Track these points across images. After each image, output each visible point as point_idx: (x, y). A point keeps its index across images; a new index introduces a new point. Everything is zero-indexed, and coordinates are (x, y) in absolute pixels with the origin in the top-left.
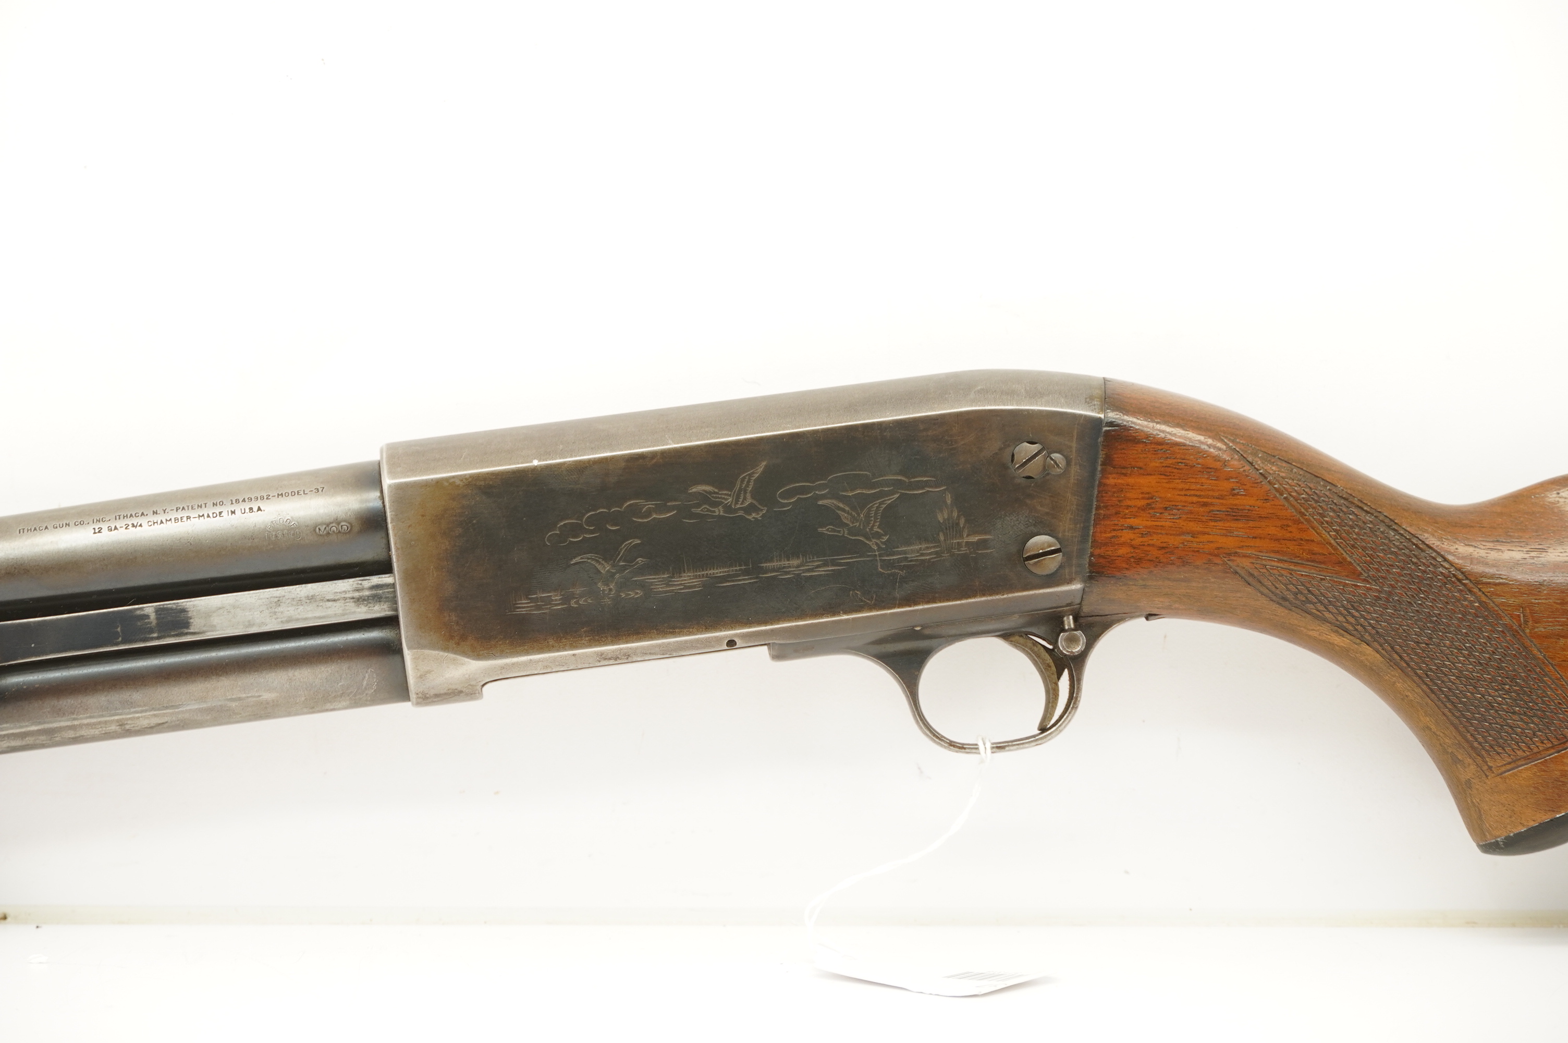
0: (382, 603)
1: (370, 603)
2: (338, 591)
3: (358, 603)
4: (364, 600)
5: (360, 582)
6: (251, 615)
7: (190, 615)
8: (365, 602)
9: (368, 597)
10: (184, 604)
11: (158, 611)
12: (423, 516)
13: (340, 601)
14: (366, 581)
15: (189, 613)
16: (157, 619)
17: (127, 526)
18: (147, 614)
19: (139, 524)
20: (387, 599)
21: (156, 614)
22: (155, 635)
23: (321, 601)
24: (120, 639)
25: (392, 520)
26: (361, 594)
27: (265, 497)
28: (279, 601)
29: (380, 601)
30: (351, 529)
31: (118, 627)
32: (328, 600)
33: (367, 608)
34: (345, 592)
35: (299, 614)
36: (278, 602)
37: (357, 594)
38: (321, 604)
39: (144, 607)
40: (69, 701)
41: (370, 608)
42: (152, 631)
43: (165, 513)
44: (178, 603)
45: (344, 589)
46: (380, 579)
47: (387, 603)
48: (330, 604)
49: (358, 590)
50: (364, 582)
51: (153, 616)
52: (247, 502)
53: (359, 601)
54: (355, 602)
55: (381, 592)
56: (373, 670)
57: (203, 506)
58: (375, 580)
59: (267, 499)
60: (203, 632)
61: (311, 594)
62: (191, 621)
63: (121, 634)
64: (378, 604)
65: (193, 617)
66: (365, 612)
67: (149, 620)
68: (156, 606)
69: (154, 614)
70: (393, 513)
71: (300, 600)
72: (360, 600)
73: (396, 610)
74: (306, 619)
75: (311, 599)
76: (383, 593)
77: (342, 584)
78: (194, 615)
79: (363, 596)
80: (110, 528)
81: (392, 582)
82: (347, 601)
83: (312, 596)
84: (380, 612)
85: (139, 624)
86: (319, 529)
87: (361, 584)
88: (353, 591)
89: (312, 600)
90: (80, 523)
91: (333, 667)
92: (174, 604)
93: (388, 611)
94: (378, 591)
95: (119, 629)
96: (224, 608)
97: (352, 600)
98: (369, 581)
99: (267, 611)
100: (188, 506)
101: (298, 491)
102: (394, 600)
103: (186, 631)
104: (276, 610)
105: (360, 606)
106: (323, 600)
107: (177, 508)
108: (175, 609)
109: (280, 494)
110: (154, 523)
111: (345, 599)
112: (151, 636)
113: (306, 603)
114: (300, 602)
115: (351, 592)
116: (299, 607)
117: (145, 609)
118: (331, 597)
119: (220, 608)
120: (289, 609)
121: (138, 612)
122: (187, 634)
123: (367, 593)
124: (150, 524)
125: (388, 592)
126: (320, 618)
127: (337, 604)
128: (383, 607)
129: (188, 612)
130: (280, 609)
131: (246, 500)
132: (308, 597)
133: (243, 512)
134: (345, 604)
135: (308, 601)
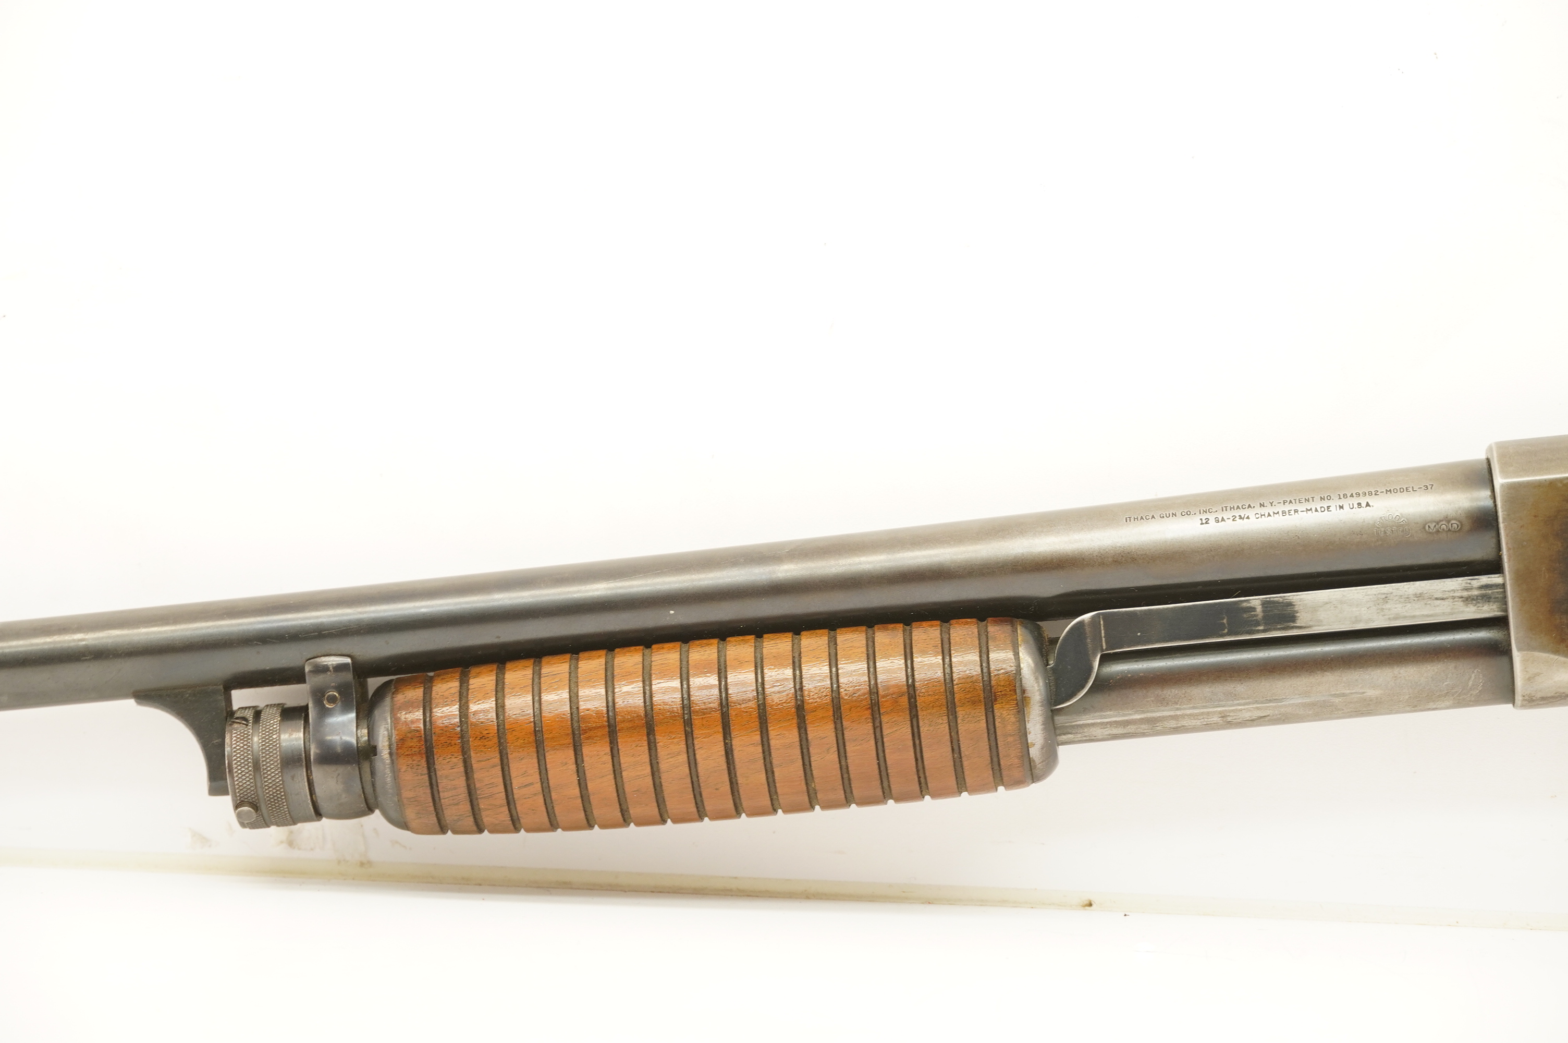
0: (1491, 604)
1: (1479, 603)
2: (1447, 590)
3: (1467, 602)
4: (1473, 599)
5: (1469, 581)
6: (1359, 611)
7: (1296, 609)
8: (1474, 602)
9: (1477, 596)
10: (1291, 598)
11: (1264, 604)
12: (1535, 516)
13: (1448, 600)
14: (1476, 580)
15: (1296, 606)
16: (1264, 611)
17: (1234, 517)
18: (1253, 606)
19: (1246, 517)
20: (1496, 600)
21: (1263, 607)
22: (1261, 628)
23: (1430, 600)
24: (1226, 631)
25: (1504, 519)
26: (1470, 593)
27: (1373, 493)
28: (1386, 597)
29: (1489, 602)
30: (1461, 527)
31: (1224, 618)
32: (1437, 599)
33: (1475, 608)
34: (1454, 591)
35: (1406, 611)
36: (1386, 599)
37: (1465, 594)
38: (1429, 602)
39: (1250, 600)
40: (1173, 690)
41: (1479, 608)
42: (1258, 623)
43: (1272, 506)
44: (1284, 597)
45: (1453, 588)
46: (1489, 579)
47: (1496, 603)
48: (1439, 602)
49: (1467, 589)
50: (1473, 581)
51: (1259, 609)
52: (1355, 497)
53: (1468, 600)
54: (1463, 601)
55: (1490, 592)
56: (1479, 671)
57: (1311, 500)
58: (1485, 580)
59: (1376, 494)
60: (1310, 627)
61: (1419, 592)
62: (1298, 615)
63: (1227, 625)
64: (1487, 605)
65: (1299, 611)
66: (1474, 612)
67: (1255, 613)
68: (1263, 598)
69: (1261, 606)
70: (1505, 513)
71: (1408, 598)
72: (1469, 600)
73: (1506, 610)
74: (1414, 617)
75: (1419, 596)
76: (1492, 593)
77: (1451, 583)
78: (1300, 609)
79: (1472, 595)
80: (1217, 519)
81: (1502, 583)
82: (1455, 600)
83: (1420, 594)
84: (1489, 612)
85: (1245, 616)
86: (1429, 527)
87: (1470, 583)
88: (1461, 590)
89: (1420, 598)
90: (1187, 514)
91: (1439, 666)
92: (1280, 597)
93: (1498, 611)
94: (1487, 591)
95: (1225, 621)
96: (1330, 603)
97: (1461, 599)
98: (1479, 581)
99: (1374, 607)
100: (1295, 500)
101: (1406, 488)
102: (1504, 601)
103: (1292, 624)
104: (1384, 607)
105: (1469, 605)
106: (1431, 598)
107: (1284, 501)
108: (1282, 603)
109: (1388, 490)
110: (1262, 515)
111: (1454, 598)
112: (1257, 628)
113: (1414, 600)
114: (1407, 599)
115: (1460, 591)
116: (1406, 604)
117: (1251, 601)
118: (1439, 595)
119: (1327, 603)
120: (1397, 606)
121: (1245, 605)
122: (1293, 628)
123: (1476, 593)
124: (1257, 516)
125: (1497, 592)
126: (1428, 616)
127: (1446, 603)
128: (1492, 607)
129: (1294, 605)
130: (1388, 606)
131: (1354, 495)
132: (1416, 594)
133: (1352, 507)
134: (1454, 603)
135: (1416, 599)
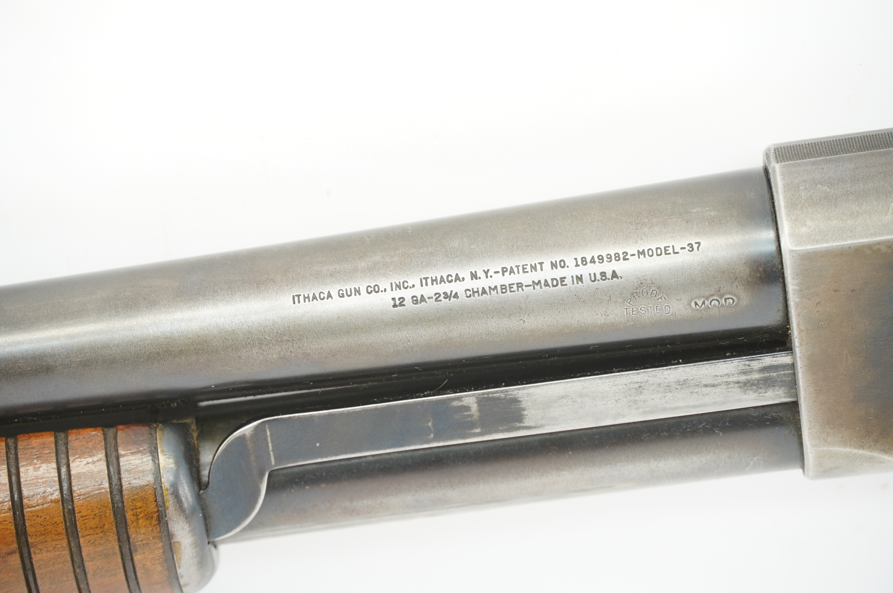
0: (777, 388)
1: (761, 388)
2: (718, 374)
3: (746, 388)
4: (753, 384)
5: (747, 363)
6: (604, 405)
7: (523, 406)
8: (754, 387)
9: (758, 380)
10: (515, 392)
11: (480, 401)
12: (836, 291)
13: (721, 387)
14: (756, 362)
15: (523, 403)
16: (480, 410)
17: (437, 296)
18: (466, 405)
19: (453, 294)
20: (783, 384)
21: (478, 406)
22: (478, 430)
23: (696, 387)
24: (432, 435)
26: (749, 377)
27: (621, 256)
28: (640, 387)
29: (773, 386)
30: (737, 303)
31: (429, 421)
32: (706, 386)
33: (756, 394)
34: (728, 375)
35: (666, 402)
36: (640, 388)
37: (743, 378)
38: (697, 390)
39: (462, 397)
40: (365, 502)
41: (761, 394)
42: (473, 425)
43: (487, 277)
44: (507, 391)
45: (726, 372)
46: (774, 359)
47: (783, 388)
48: (708, 389)
49: (744, 373)
50: (753, 362)
51: (474, 407)
52: (597, 263)
53: (746, 385)
54: (740, 387)
55: (775, 374)
56: (760, 458)
57: (538, 266)
58: (768, 360)
59: (625, 259)
60: (541, 426)
61: (683, 378)
62: (525, 413)
63: (432, 429)
64: (771, 390)
65: (527, 408)
66: (755, 399)
67: (469, 413)
68: (479, 394)
69: (476, 405)
70: (797, 288)
71: (669, 386)
72: (748, 385)
73: (797, 395)
74: (676, 408)
75: (683, 384)
76: (777, 376)
77: (724, 365)
78: (529, 406)
79: (752, 380)
80: (415, 299)
81: (790, 363)
82: (730, 386)
83: (684, 381)
84: (773, 399)
85: (457, 417)
86: (696, 304)
87: (749, 365)
88: (738, 374)
89: (684, 386)
90: (374, 289)
91: (708, 457)
92: (502, 392)
93: (785, 398)
94: (771, 374)
95: (430, 424)
96: (567, 396)
97: (737, 385)
98: (760, 361)
99: (625, 400)
100: (518, 267)
101: (665, 248)
102: (793, 384)
103: (518, 425)
104: (637, 398)
105: (747, 392)
106: (698, 385)
107: (503, 268)
108: (504, 399)
109: (641, 251)
110: (474, 292)
111: (728, 383)
112: (473, 431)
113: (677, 389)
114: (668, 388)
115: (736, 375)
116: (667, 394)
117: (463, 399)
118: (710, 381)
119: (563, 397)
120: (654, 397)
121: (455, 403)
122: (519, 428)
123: (756, 376)
124: (468, 293)
125: (784, 374)
126: (694, 407)
127: (718, 390)
128: (778, 393)
129: (520, 401)
130: (642, 397)
131: (596, 259)
132: (679, 382)
133: (593, 279)
134: (728, 390)
135: (679, 387)
